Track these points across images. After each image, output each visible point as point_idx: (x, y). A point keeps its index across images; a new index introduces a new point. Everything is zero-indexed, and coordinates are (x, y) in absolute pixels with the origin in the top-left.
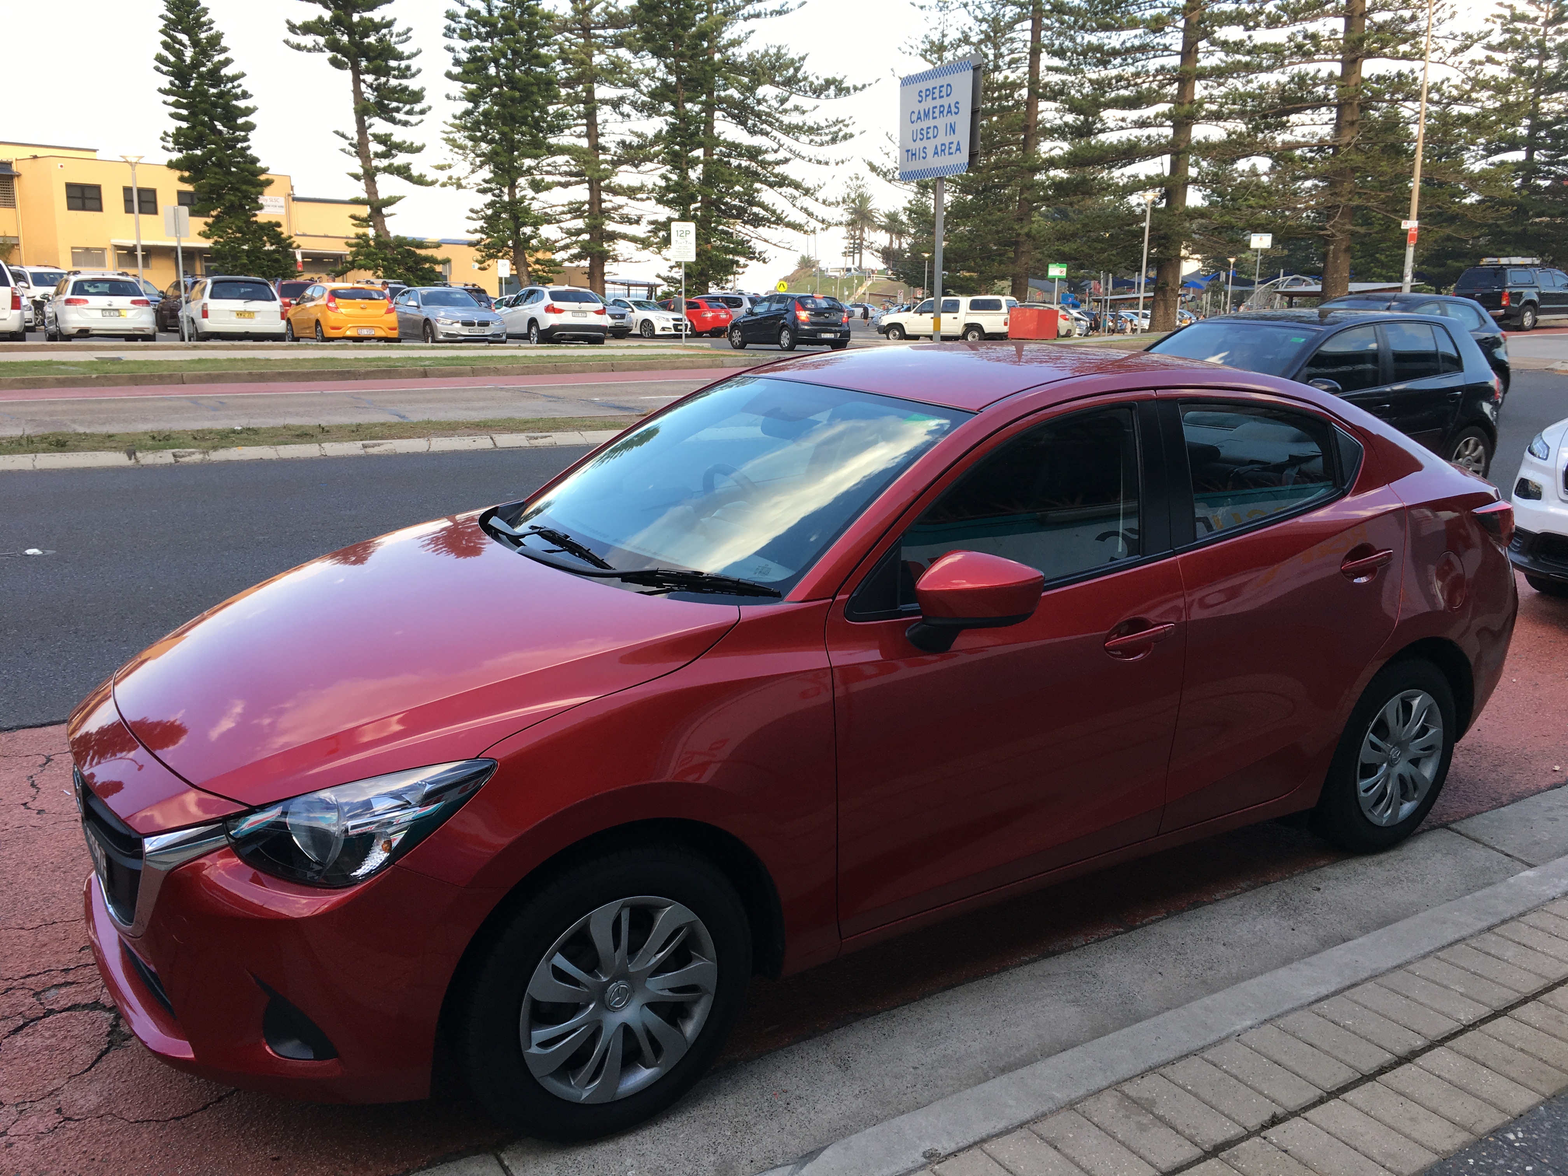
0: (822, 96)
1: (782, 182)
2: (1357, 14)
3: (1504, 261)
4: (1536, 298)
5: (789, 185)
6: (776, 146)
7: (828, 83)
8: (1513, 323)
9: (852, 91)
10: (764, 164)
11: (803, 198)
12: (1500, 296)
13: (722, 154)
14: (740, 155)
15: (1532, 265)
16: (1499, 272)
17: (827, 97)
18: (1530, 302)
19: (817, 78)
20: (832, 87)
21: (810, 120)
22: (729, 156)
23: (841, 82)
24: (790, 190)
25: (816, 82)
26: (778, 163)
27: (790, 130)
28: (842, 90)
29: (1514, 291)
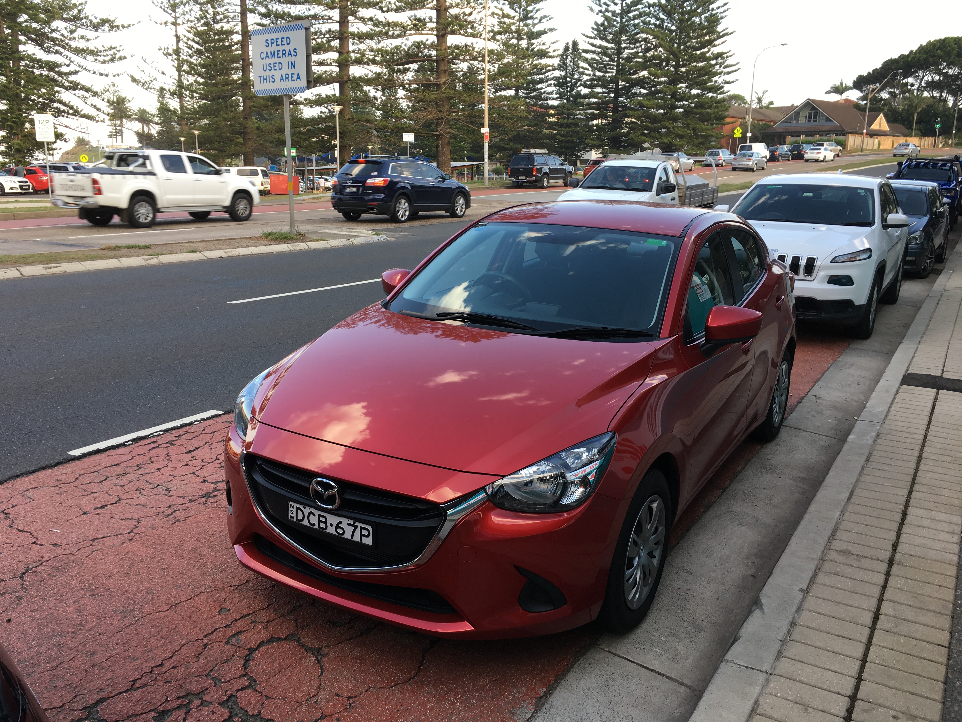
0: (99, 30)
1: (75, 86)
2: (442, 8)
3: (532, 151)
4: (548, 171)
5: (81, 89)
6: (67, 62)
7: (104, 22)
8: (539, 184)
9: (121, 28)
10: (60, 74)
11: (92, 98)
12: (531, 170)
13: (27, 66)
14: (41, 67)
15: (545, 153)
16: (530, 157)
17: (103, 31)
18: (546, 173)
19: (96, 18)
20: (107, 25)
21: (91, 46)
22: (32, 67)
23: (113, 22)
24: (82, 93)
25: (94, 21)
26: (71, 73)
27: (77, 51)
28: (113, 27)
29: (538, 167)
